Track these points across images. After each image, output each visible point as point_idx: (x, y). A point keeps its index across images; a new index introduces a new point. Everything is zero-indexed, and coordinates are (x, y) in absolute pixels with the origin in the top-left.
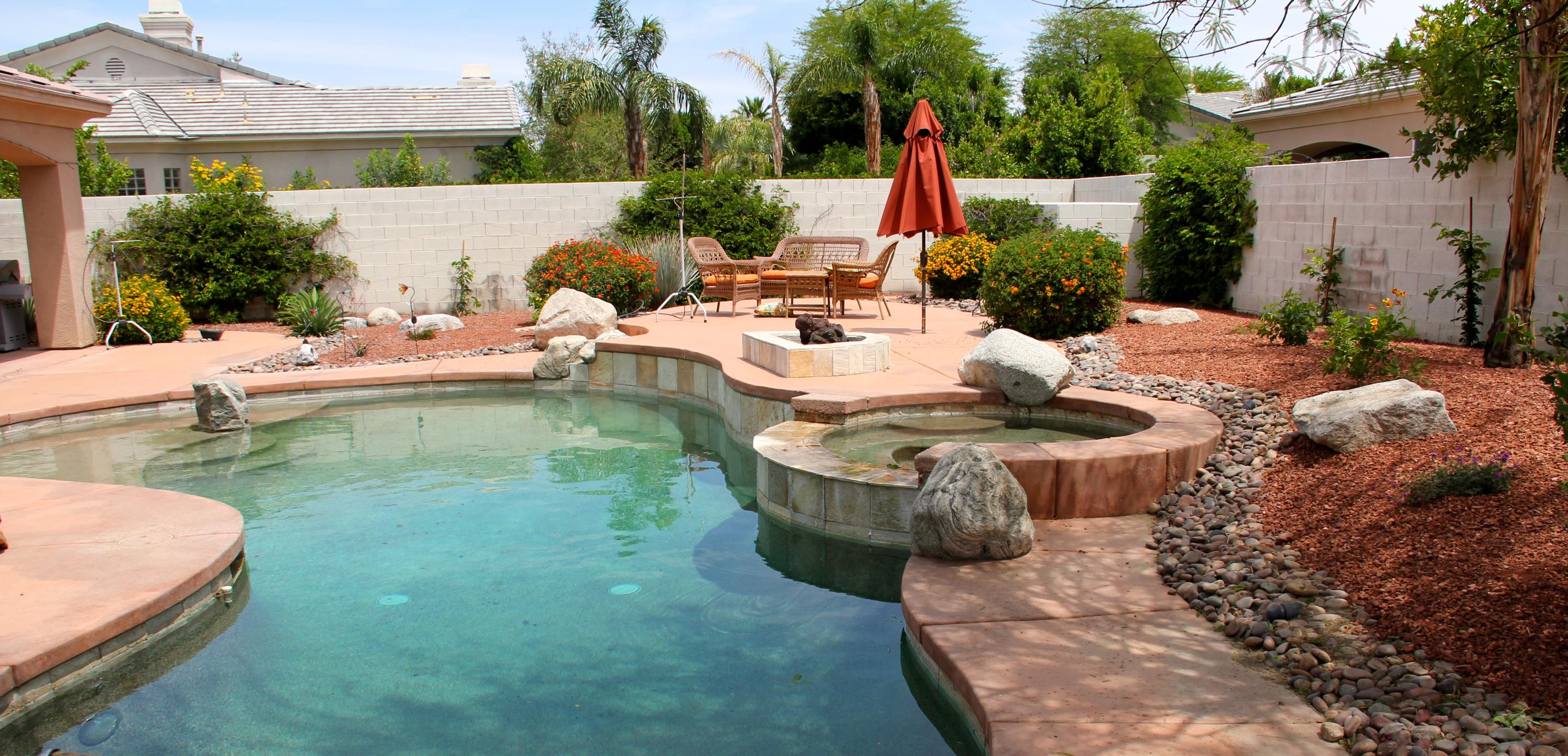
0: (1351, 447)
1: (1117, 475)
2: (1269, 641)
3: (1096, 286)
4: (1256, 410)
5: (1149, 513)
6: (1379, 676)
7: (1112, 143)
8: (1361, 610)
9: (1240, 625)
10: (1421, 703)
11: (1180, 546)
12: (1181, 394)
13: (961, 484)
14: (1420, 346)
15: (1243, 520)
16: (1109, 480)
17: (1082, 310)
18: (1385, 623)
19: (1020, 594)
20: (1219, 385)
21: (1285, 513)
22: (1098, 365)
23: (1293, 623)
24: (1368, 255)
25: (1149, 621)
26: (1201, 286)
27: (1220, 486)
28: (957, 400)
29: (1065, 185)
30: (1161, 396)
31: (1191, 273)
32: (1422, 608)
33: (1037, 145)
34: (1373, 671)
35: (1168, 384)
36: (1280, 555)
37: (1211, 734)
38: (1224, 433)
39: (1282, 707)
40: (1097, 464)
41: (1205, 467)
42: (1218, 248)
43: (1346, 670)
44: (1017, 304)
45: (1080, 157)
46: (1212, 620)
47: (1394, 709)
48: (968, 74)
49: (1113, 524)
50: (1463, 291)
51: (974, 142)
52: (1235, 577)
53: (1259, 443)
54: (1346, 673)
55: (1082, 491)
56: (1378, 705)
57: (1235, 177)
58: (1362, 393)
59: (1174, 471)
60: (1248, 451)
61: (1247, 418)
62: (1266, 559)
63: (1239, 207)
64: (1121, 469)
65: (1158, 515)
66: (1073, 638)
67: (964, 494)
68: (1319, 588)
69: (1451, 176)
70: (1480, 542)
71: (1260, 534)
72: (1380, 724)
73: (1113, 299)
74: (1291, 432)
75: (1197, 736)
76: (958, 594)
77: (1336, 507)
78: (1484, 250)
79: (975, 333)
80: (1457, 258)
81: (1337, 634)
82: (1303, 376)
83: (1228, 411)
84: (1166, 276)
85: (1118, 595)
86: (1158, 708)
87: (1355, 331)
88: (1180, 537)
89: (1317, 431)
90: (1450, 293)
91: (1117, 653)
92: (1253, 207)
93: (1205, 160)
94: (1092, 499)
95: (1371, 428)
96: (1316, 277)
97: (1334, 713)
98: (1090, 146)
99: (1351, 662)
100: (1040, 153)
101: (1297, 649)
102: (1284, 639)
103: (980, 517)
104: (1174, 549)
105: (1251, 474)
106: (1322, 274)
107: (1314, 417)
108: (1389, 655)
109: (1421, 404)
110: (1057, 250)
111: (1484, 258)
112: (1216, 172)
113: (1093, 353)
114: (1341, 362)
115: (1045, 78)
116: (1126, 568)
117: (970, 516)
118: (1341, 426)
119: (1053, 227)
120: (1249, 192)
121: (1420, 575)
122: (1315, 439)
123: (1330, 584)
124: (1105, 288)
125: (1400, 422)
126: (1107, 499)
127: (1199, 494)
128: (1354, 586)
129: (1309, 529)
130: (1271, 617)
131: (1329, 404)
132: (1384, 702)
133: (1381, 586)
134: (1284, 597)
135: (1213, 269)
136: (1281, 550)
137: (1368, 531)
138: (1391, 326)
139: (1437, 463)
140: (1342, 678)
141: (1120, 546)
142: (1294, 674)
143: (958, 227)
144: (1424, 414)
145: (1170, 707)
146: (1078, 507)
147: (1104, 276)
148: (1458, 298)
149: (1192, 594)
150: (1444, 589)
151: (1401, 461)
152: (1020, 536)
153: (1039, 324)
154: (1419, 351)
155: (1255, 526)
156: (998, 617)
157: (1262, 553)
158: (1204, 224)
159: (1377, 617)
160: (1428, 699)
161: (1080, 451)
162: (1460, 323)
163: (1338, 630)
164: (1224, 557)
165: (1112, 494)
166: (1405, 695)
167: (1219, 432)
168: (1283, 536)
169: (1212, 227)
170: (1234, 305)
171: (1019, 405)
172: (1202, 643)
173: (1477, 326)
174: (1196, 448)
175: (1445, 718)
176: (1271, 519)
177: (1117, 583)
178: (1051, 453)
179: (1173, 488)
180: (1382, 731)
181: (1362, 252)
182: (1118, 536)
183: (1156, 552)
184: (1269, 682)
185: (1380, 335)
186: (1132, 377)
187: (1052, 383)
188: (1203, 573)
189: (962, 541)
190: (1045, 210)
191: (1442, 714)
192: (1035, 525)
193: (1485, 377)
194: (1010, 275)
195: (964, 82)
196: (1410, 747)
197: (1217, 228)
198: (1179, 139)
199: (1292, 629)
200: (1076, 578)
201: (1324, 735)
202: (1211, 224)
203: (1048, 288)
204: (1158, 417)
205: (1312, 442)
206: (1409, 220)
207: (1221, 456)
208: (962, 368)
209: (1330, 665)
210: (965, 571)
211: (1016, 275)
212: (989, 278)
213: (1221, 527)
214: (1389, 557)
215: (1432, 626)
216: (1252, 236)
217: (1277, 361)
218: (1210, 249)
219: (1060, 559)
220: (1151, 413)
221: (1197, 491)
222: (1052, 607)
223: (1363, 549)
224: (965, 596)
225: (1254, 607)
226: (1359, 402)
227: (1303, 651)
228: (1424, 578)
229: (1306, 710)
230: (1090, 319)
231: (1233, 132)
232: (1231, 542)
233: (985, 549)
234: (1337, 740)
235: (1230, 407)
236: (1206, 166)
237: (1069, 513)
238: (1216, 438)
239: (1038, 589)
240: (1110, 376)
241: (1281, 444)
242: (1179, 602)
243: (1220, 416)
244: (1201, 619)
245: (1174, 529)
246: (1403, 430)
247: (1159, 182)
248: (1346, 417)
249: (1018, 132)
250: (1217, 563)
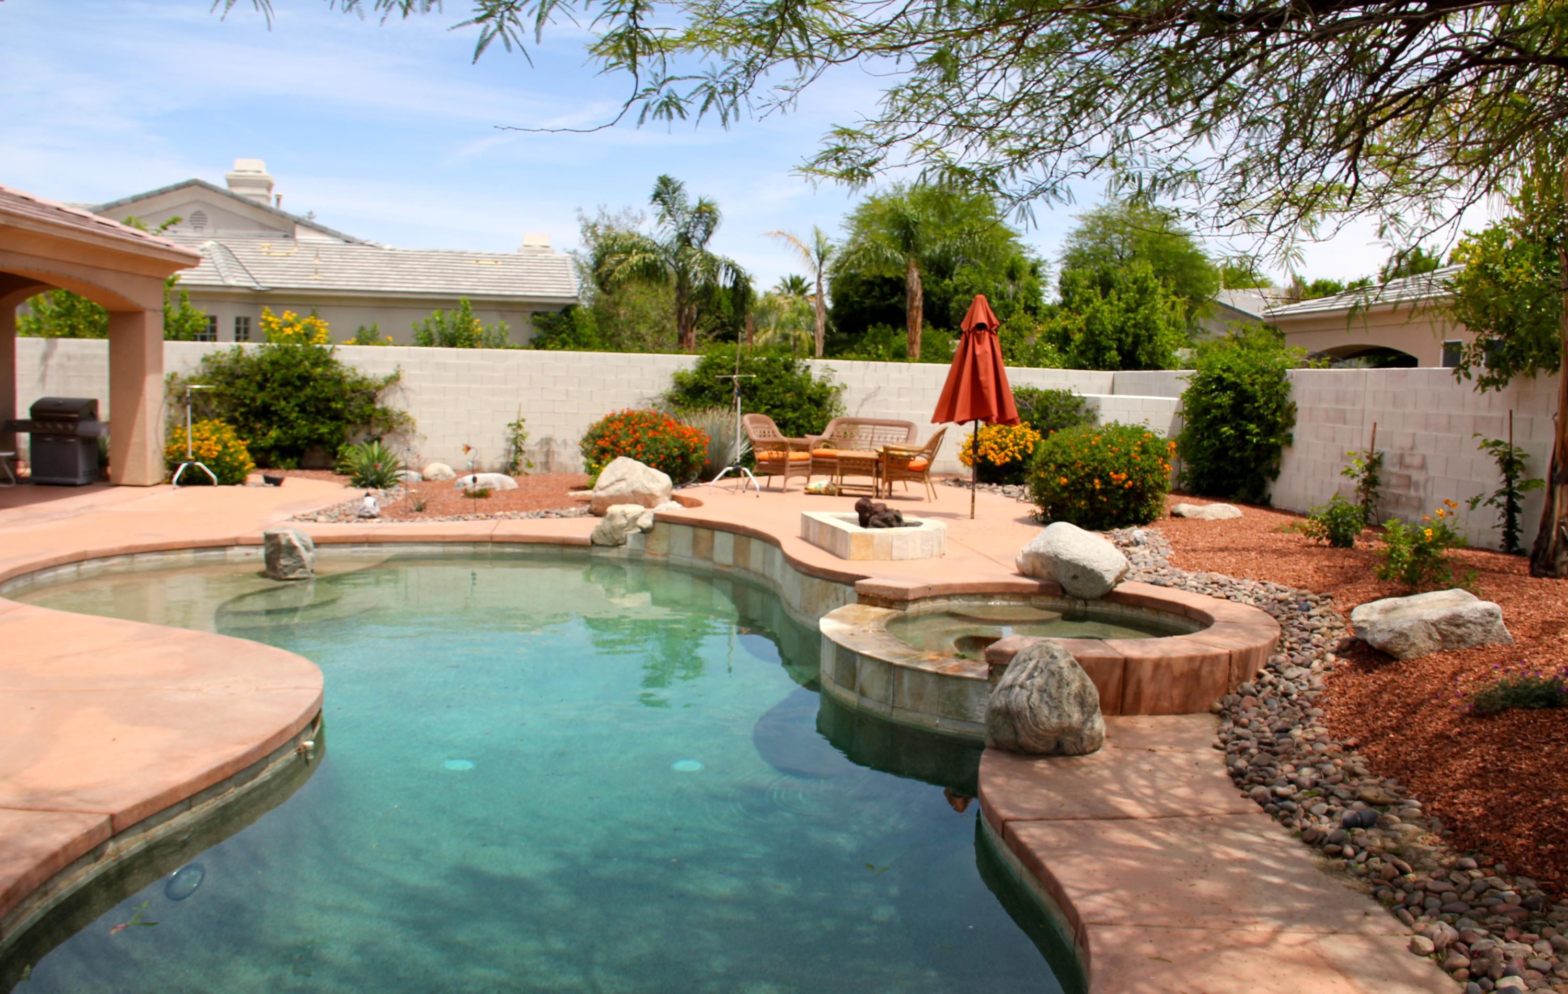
0: (1411, 654)
1: (1182, 675)
2: (1349, 850)
3: (1143, 481)
4: (1312, 612)
5: (1212, 711)
6: (1462, 889)
7: (1150, 339)
8: (1435, 821)
9: (1319, 832)
10: (1509, 920)
11: (1248, 748)
12: (1235, 593)
13: (1039, 681)
14: (1465, 553)
15: (1307, 724)
16: (1175, 680)
17: (1128, 503)
18: (1462, 835)
19: (1098, 792)
20: (1273, 585)
21: (1350, 718)
22: (1150, 559)
23: (1371, 832)
24: (1408, 460)
25: (1226, 824)
26: (1240, 481)
27: (1281, 688)
28: (1016, 590)
29: (1104, 377)
30: (1215, 594)
31: (1231, 469)
32: (1498, 822)
33: (1078, 337)
34: (1455, 884)
35: (1222, 582)
36: (1349, 762)
37: (1304, 943)
38: (1282, 635)
39: (1369, 918)
40: (1163, 664)
41: (1265, 668)
42: (1258, 446)
43: (1431, 884)
44: (1066, 495)
45: (1120, 350)
46: (1288, 826)
47: (1482, 925)
48: (1007, 263)
49: (1179, 722)
50: (1503, 499)
51: (1013, 330)
52: (1307, 783)
53: (1317, 646)
54: (1429, 886)
55: (1148, 690)
56: (1465, 920)
57: (1276, 379)
58: (1420, 602)
59: (1236, 671)
60: (1307, 653)
61: (1303, 620)
62: (1336, 765)
63: (1279, 407)
64: (1186, 668)
65: (1221, 715)
66: (1154, 839)
67: (1042, 691)
68: (1392, 796)
69: (1491, 389)
70: (1549, 755)
71: (1327, 739)
72: (1471, 940)
73: (1159, 494)
74: (1347, 636)
75: (1290, 946)
76: (1036, 791)
77: (1400, 715)
78: (1524, 461)
79: (1022, 521)
80: (1498, 468)
81: (1415, 844)
82: (1350, 580)
83: (1283, 612)
84: (1206, 470)
85: (1193, 796)
86: (1248, 915)
87: (1410, 539)
88: (1247, 739)
89: (1378, 638)
90: (1491, 501)
91: (1199, 857)
92: (1292, 408)
93: (1246, 361)
94: (1158, 697)
95: (1430, 637)
96: (1356, 479)
97: (1420, 925)
98: (1130, 340)
99: (1433, 874)
100: (1081, 345)
101: (1377, 859)
102: (1362, 848)
103: (1056, 713)
104: (1243, 751)
105: (1311, 677)
106: (1362, 476)
107: (1373, 624)
108: (1471, 868)
109: (1478, 615)
110: (1106, 445)
111: (1523, 469)
112: (1257, 373)
113: (1142, 546)
114: (1395, 569)
115: (1081, 270)
116: (1197, 769)
117: (1046, 712)
118: (1401, 634)
119: (1095, 418)
120: (1289, 394)
121: (1492, 788)
122: (1375, 646)
123: (1402, 793)
124: (1151, 483)
125: (1459, 632)
126: (1171, 697)
127: (1261, 695)
128: (1427, 797)
129: (1375, 736)
130: (1348, 825)
131: (1386, 611)
132: (1471, 917)
133: (1453, 797)
134: (1358, 804)
135: (1253, 465)
136: (1349, 756)
137: (1434, 740)
138: (1446, 537)
139: (1498, 674)
140: (1425, 890)
141: (1189, 746)
142: (1376, 884)
143: (1010, 417)
144: (1481, 624)
145: (1259, 915)
146: (1144, 704)
147: (1151, 471)
148: (1499, 505)
149: (1266, 798)
150: (1518, 803)
151: (1462, 670)
152: (1093, 733)
153: (1086, 515)
154: (1464, 558)
155: (1320, 730)
156: (1079, 816)
157: (1331, 758)
158: (1244, 422)
159: (1454, 829)
160: (1515, 916)
161: (1146, 649)
162: (1500, 530)
163: (1415, 840)
164: (1294, 762)
165: (1176, 693)
166: (1490, 910)
167: (1277, 633)
168: (1351, 741)
169: (1252, 426)
170: (1272, 502)
171: (1076, 598)
172: (1282, 849)
173: (1518, 534)
174: (1258, 649)
175: (1536, 936)
176: (1335, 724)
177: (1190, 784)
178: (1119, 650)
179: (1235, 688)
180: (1473, 948)
181: (1402, 457)
182: (1185, 735)
183: (1223, 753)
184: (1352, 891)
185: (1434, 544)
186: (1185, 574)
187: (1110, 578)
188: (1274, 777)
189: (1037, 736)
190: (1087, 401)
191: (1531, 932)
192: (1106, 722)
193: (1534, 587)
194: (1060, 467)
195: (1003, 272)
196: (1504, 965)
197: (1258, 427)
198: (1209, 333)
199: (1370, 838)
200: (1150, 776)
201: (1414, 949)
202: (1251, 422)
203: (1097, 481)
204: (1214, 615)
205: (1370, 647)
206: (1449, 428)
207: (1282, 658)
208: (1020, 559)
209: (1411, 876)
210: (1041, 765)
211: (1065, 466)
212: (1039, 468)
213: (1287, 730)
214: (1460, 768)
215: (1510, 840)
216: (1291, 436)
217: (1327, 563)
218: (1250, 447)
219: (1131, 757)
220: (1208, 611)
221: (1259, 692)
222: (1130, 807)
223: (1432, 759)
224: (1044, 791)
225: (1329, 813)
226: (1416, 611)
227: (1383, 861)
228: (1496, 790)
229: (1391, 922)
230: (1136, 512)
231: (1262, 330)
232: (1298, 746)
233: (1059, 745)
234: (1428, 954)
235: (1285, 609)
236: (1246, 366)
237: (1135, 710)
238: (1274, 641)
239: (1114, 787)
240: (1163, 572)
241: (1339, 648)
242: (1253, 806)
243: (1276, 617)
244: (1277, 824)
245: (1239, 731)
246: (1461, 639)
247: (1200, 379)
248: (1406, 625)
249: (1059, 323)
250: (1288, 768)
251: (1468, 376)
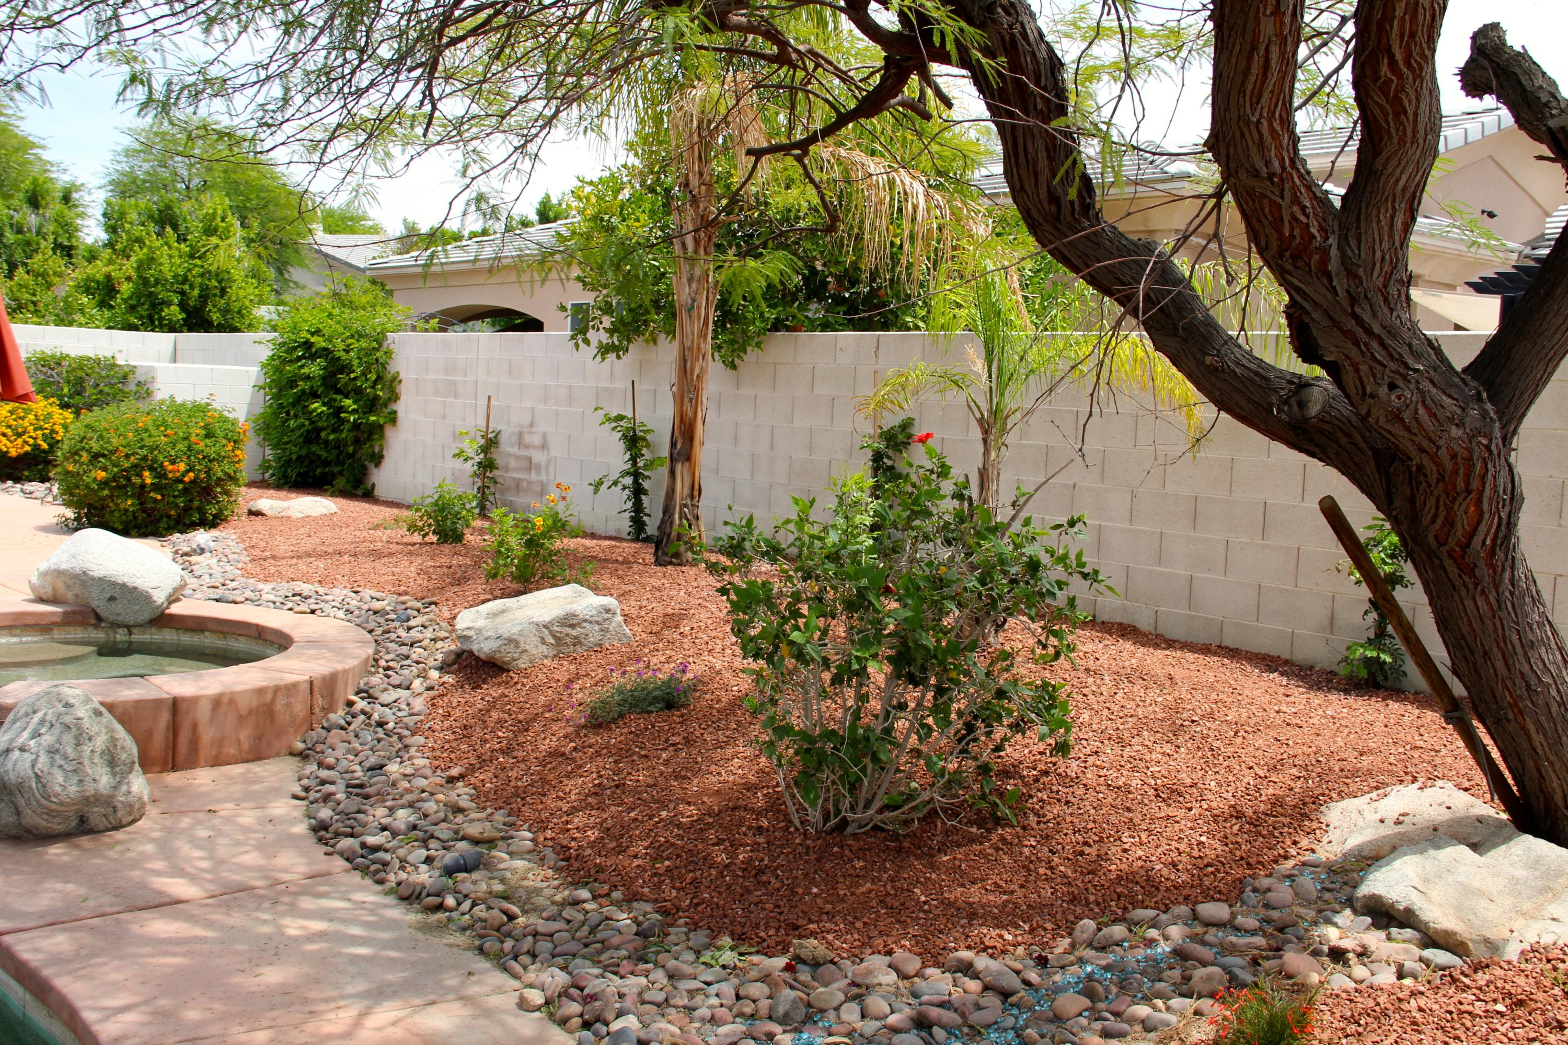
0: (522, 664)
1: (251, 711)
2: (450, 901)
3: (208, 472)
4: (412, 623)
5: (292, 754)
6: (576, 926)
7: (223, 291)
8: (548, 852)
9: (415, 885)
10: (624, 952)
11: (334, 794)
12: (322, 605)
13: (48, 739)
14: (588, 543)
15: (406, 757)
16: (241, 718)
17: (191, 501)
18: (576, 865)
19: (136, 874)
20: (367, 593)
21: (454, 744)
22: (217, 570)
23: (475, 876)
24: (527, 438)
25: (305, 892)
26: (337, 469)
27: (376, 716)
28: (28, 621)
29: (165, 340)
30: (297, 609)
31: (324, 454)
32: (613, 844)
33: (126, 289)
34: (569, 922)
35: (305, 594)
36: (453, 797)
37: (394, 1023)
38: (377, 652)
39: (473, 978)
40: (225, 700)
41: (357, 693)
42: (356, 426)
43: (542, 926)
44: (106, 492)
45: (182, 306)
46: (381, 882)
47: (597, 963)
48: (27, 185)
49: (249, 771)
50: (628, 481)
51: (37, 275)
52: (403, 827)
53: (418, 663)
54: (540, 929)
55: (207, 734)
56: (578, 961)
57: (375, 344)
58: (531, 602)
59: (319, 701)
60: (406, 672)
61: (402, 633)
62: (437, 802)
63: (379, 378)
64: (255, 703)
65: (303, 756)
66: (209, 924)
67: (52, 752)
68: (500, 830)
69: (612, 357)
70: (667, 763)
71: (428, 772)
72: (583, 984)
73: (232, 488)
74: (453, 647)
75: (379, 1029)
76: (48, 885)
77: (511, 735)
78: (648, 437)
79: (47, 529)
80: (621, 446)
81: (526, 883)
82: (460, 581)
83: (380, 625)
84: (294, 457)
85: (263, 862)
86: (327, 1000)
87: (520, 530)
88: (333, 783)
89: (483, 648)
90: (615, 483)
91: (270, 937)
92: (396, 379)
93: (339, 322)
94: (220, 742)
95: (543, 641)
96: (470, 463)
97: (531, 976)
98: (196, 292)
99: (545, 914)
100: (130, 298)
101: (482, 907)
102: (466, 896)
103: (75, 779)
104: (327, 798)
105: (411, 700)
106: (477, 459)
107: (479, 631)
108: (584, 901)
109: (594, 612)
110: (158, 427)
111: (648, 446)
112: (352, 336)
113: (208, 554)
114: (505, 565)
115: (133, 201)
116: (270, 827)
117: (61, 779)
118: (510, 640)
119: (149, 393)
120: (391, 362)
121: (608, 806)
122: (483, 656)
123: (512, 825)
124: (220, 474)
125: (574, 633)
126: (239, 741)
127: (352, 728)
128: (540, 825)
129: (483, 762)
130: (449, 872)
131: (495, 615)
132: (584, 957)
133: (567, 822)
134: (462, 845)
135: (351, 449)
136: (453, 789)
137: (548, 759)
138: (559, 526)
139: (617, 679)
140: (535, 934)
141: (260, 800)
142: (482, 937)
143: (21, 392)
144: (598, 623)
145: (343, 997)
146: (203, 753)
147: (219, 459)
148: (624, 488)
149: (354, 852)
150: (635, 820)
151: (578, 677)
152: (130, 799)
153: (135, 518)
154: (586, 548)
155: (420, 762)
156: (108, 910)
157: (432, 794)
158: (339, 397)
159: (567, 859)
160: (630, 947)
161: (202, 684)
162: (627, 515)
163: (525, 878)
164: (388, 804)
165: (245, 735)
166: (605, 945)
167: (371, 651)
168: (455, 772)
169: (347, 402)
170: (377, 492)
171: (115, 625)
172: (372, 912)
173: (645, 518)
174: (345, 672)
175: (650, 966)
176: (438, 753)
177: (261, 847)
178: (166, 688)
179: (320, 723)
180: (586, 991)
181: (521, 434)
182: (256, 787)
183: (305, 803)
184: (455, 949)
185: (546, 535)
186: (261, 586)
187: (159, 597)
188: (364, 825)
189: (50, 812)
190: (138, 371)
191: (647, 962)
192: (150, 782)
193: (659, 577)
194: (96, 456)
195: (21, 195)
196: (617, 1005)
197: (355, 402)
198: (303, 287)
199: (475, 882)
200: (208, 845)
201: (524, 1005)
202: (347, 397)
203: (147, 474)
204: (295, 634)
205: (478, 658)
206: (570, 401)
207: (375, 680)
208: (35, 579)
209: (521, 920)
210: (55, 851)
211: (104, 456)
212: (67, 459)
213: (381, 767)
214: (574, 787)
215: (626, 863)
216: (395, 412)
217: (430, 563)
218: (347, 427)
219: (185, 822)
220: (286, 630)
221: (349, 724)
222: (179, 887)
223: (545, 781)
224: (59, 886)
225: (429, 860)
226: (528, 613)
227: (490, 908)
228: (613, 808)
229: (501, 978)
230: (202, 511)
231: (368, 285)
232: (394, 784)
233: (83, 820)
234: (538, 1009)
235: (382, 620)
236: (341, 330)
237: (192, 763)
238: (367, 659)
239: (159, 865)
240: (233, 585)
241: (443, 662)
242: (339, 863)
243: (371, 632)
244: (368, 881)
245: (324, 774)
246: (577, 642)
247: (283, 344)
248: (515, 630)
249: (99, 270)
250: (381, 812)
251: (587, 342)
